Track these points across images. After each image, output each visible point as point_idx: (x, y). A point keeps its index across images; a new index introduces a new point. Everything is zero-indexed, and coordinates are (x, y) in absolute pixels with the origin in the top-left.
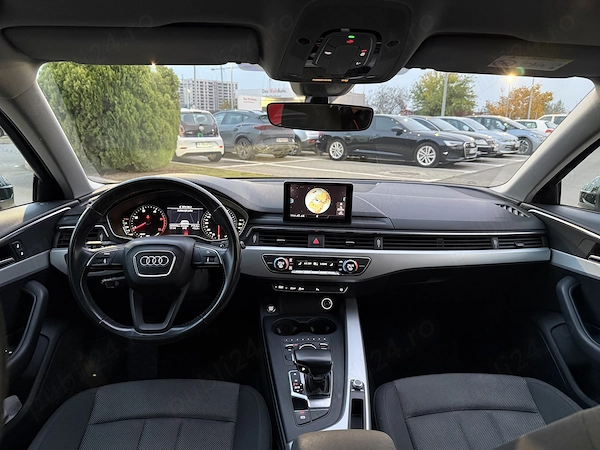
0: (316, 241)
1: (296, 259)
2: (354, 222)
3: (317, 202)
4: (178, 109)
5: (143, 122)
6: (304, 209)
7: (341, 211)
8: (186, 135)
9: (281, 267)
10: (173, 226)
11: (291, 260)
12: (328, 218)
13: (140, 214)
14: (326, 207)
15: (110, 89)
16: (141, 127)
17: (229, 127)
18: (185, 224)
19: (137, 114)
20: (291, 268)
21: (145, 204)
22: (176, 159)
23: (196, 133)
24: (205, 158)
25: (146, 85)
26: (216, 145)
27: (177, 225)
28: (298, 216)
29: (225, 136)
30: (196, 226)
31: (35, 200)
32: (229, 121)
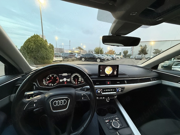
0: (108, 83)
1: (103, 89)
2: (119, 76)
3: (108, 71)
4: (54, 52)
5: (47, 54)
6: (105, 73)
7: (115, 73)
8: (55, 57)
9: (99, 92)
10: (61, 80)
11: (102, 90)
12: (112, 75)
13: (49, 77)
14: (111, 72)
15: (39, 48)
16: (46, 55)
17: (63, 56)
18: (65, 80)
19: (45, 53)
20: (102, 92)
21: (51, 74)
22: (53, 61)
23: (57, 57)
24: (59, 61)
25: (47, 47)
26: (61, 59)
27: (62, 80)
28: (103, 75)
29: (62, 57)
30: (69, 80)
31: (6, 74)
32: (63, 54)
